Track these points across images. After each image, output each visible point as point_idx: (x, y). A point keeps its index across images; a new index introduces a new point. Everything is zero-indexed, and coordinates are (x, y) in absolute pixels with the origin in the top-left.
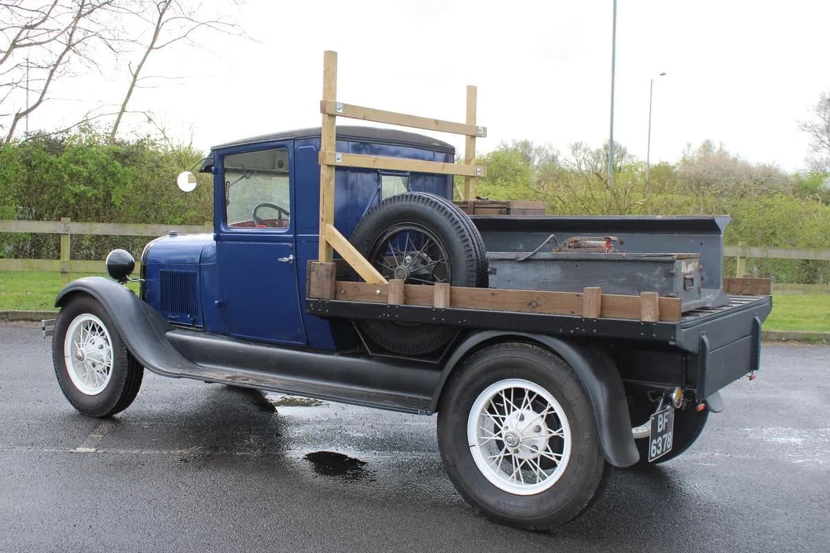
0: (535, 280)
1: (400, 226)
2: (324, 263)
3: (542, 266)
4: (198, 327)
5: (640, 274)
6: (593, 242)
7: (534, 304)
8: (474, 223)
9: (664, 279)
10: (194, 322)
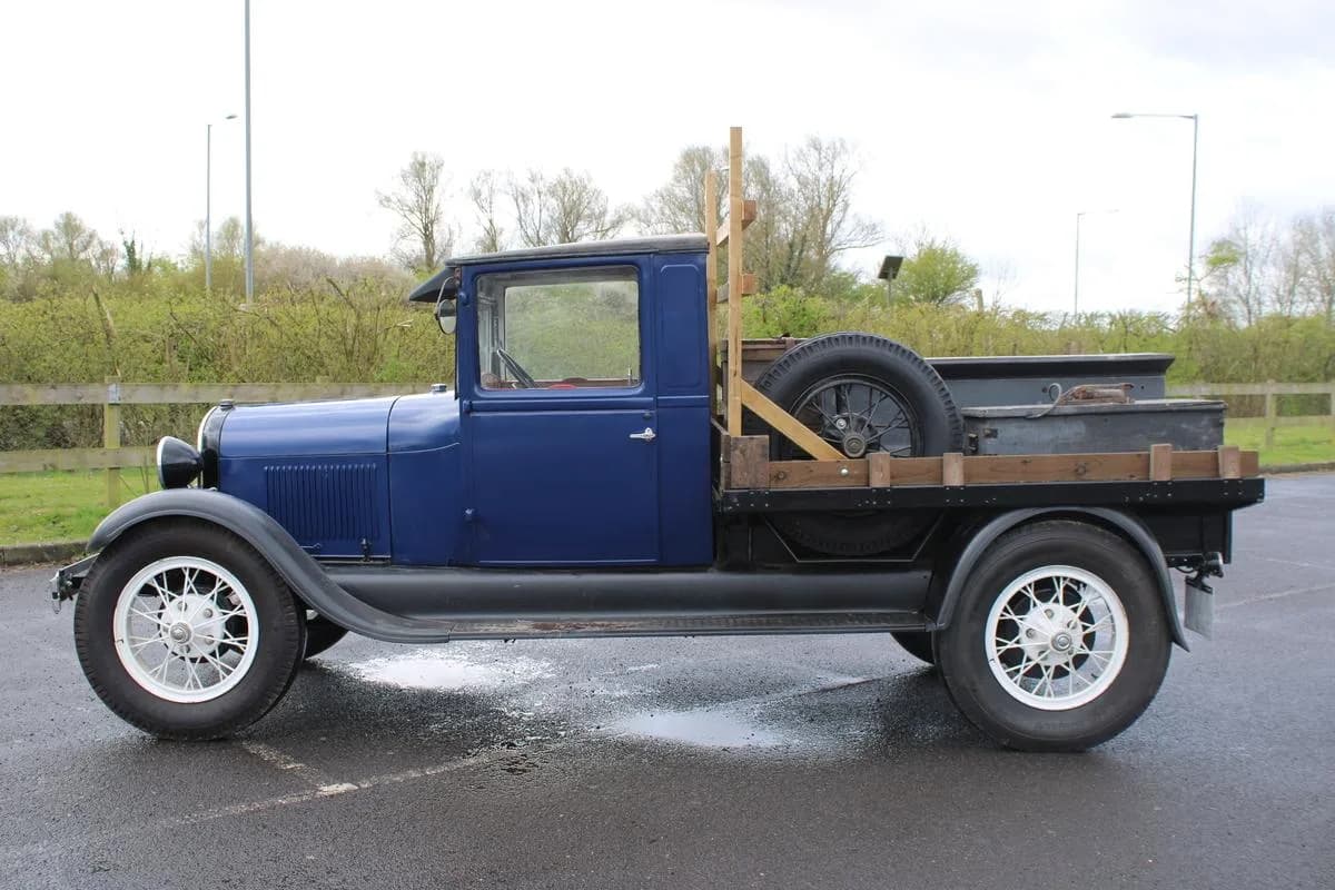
0: (1052, 440)
1: (835, 379)
2: (740, 436)
3: (1060, 423)
4: (374, 559)
5: (1184, 426)
6: (1107, 391)
7: (1081, 470)
8: (938, 371)
9: (1211, 430)
10: (368, 552)
